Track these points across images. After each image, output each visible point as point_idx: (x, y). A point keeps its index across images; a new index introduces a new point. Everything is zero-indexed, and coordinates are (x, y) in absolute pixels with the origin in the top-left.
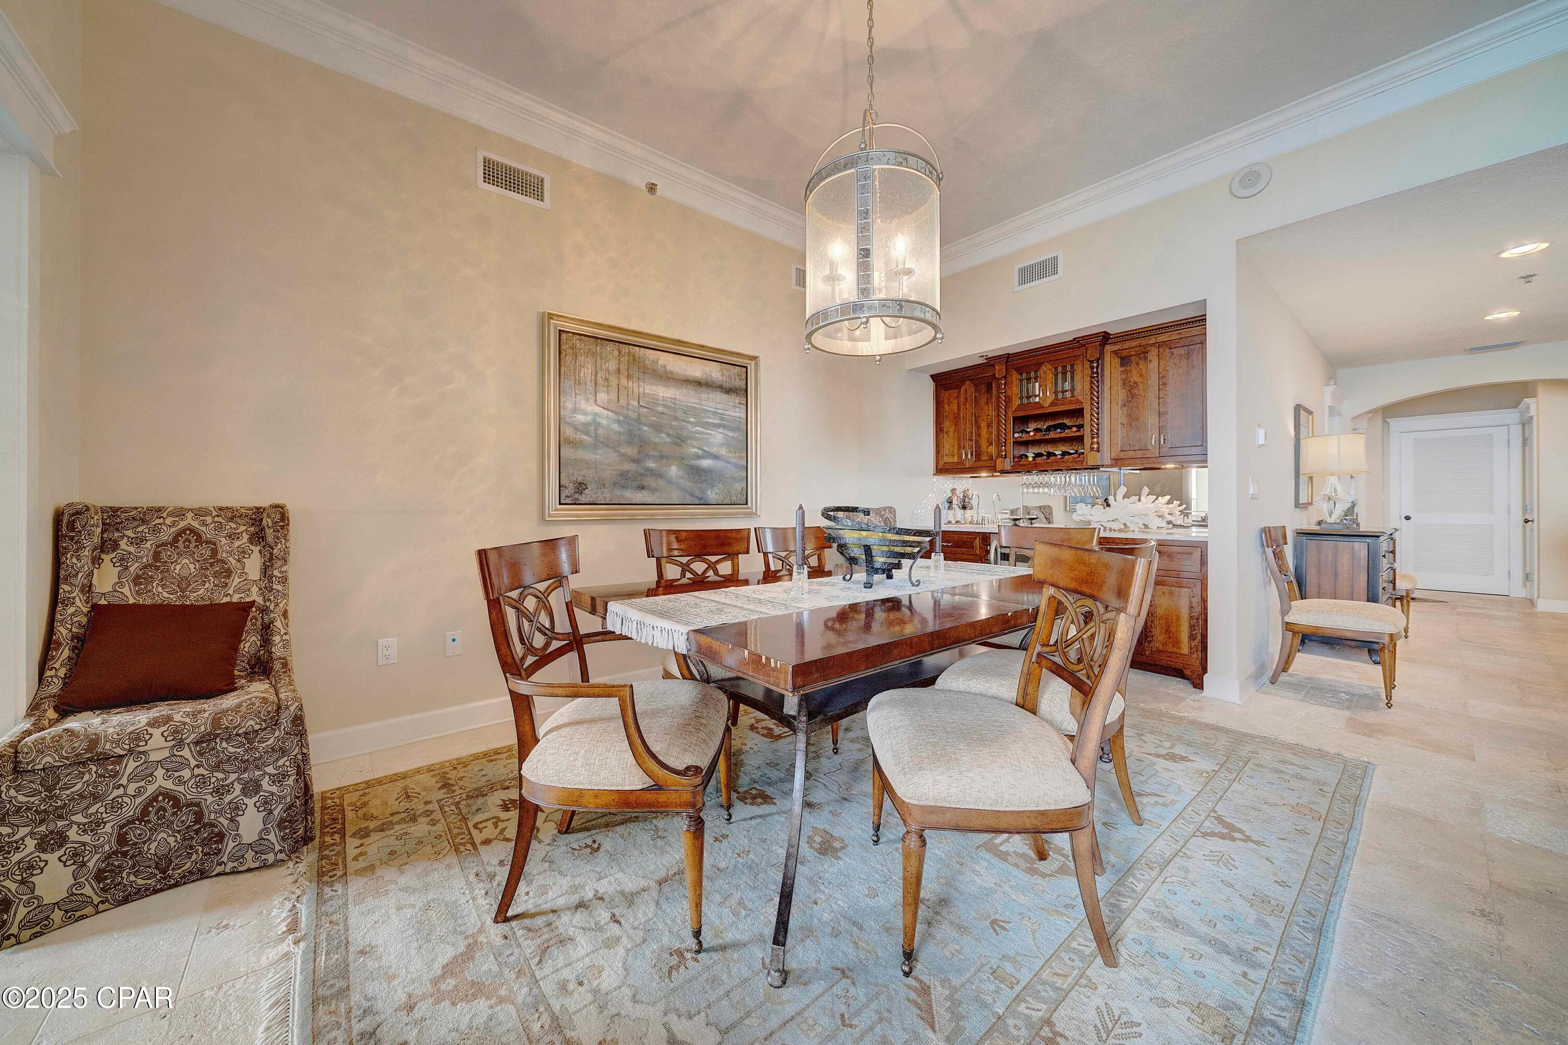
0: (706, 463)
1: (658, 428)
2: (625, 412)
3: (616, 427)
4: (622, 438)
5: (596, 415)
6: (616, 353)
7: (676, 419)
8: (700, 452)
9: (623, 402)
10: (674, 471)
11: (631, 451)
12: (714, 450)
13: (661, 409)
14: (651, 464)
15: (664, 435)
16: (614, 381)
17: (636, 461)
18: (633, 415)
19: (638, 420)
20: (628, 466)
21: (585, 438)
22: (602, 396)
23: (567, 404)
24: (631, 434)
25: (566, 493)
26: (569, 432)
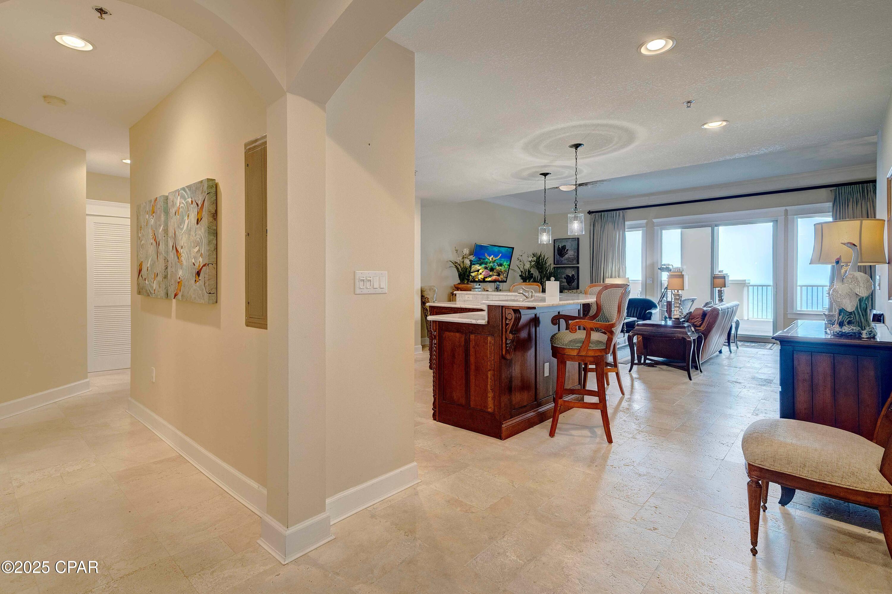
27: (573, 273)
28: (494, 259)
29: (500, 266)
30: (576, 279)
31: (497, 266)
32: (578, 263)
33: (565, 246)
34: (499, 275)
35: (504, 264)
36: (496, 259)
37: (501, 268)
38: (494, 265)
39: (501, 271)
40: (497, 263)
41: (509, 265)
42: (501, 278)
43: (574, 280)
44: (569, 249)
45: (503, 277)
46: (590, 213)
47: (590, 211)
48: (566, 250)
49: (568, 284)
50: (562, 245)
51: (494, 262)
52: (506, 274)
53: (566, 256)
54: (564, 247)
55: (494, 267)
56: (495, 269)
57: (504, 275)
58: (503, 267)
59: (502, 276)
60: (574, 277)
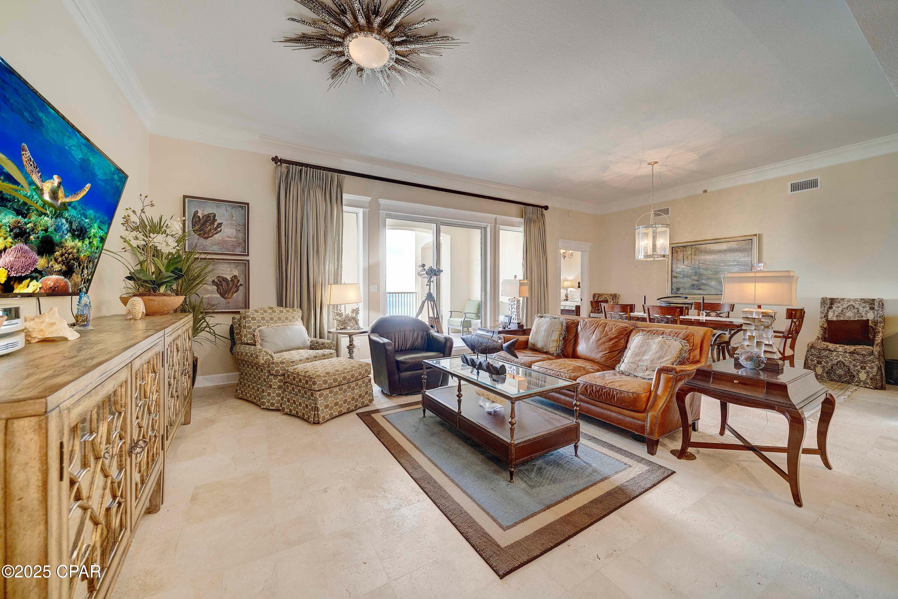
1: (706, 269)
2: (694, 266)
3: (690, 271)
4: (693, 274)
5: (684, 268)
6: (690, 249)
7: (715, 265)
9: (693, 263)
10: (712, 283)
11: (696, 278)
13: (708, 263)
14: (704, 281)
15: (709, 272)
16: (690, 257)
17: (698, 281)
18: (697, 266)
19: (699, 268)
20: (696, 283)
21: (680, 275)
22: (686, 263)
23: (674, 266)
24: (696, 273)
25: (674, 291)
26: (674, 274)
27: (236, 273)
28: (62, 199)
29: (78, 236)
30: (241, 285)
31: (68, 236)
32: (248, 255)
33: (215, 215)
34: (68, 273)
35: (93, 231)
36: (70, 204)
37: (80, 244)
38: (57, 229)
39: (77, 259)
40: (71, 223)
41: (103, 240)
42: (75, 285)
43: (237, 287)
44: (225, 223)
45: (79, 280)
46: (275, 160)
47: (276, 157)
48: (216, 224)
49: (222, 295)
50: (206, 213)
51: (60, 215)
52: (90, 270)
53: (216, 236)
54: (210, 219)
55: (56, 238)
56: (61, 245)
57: (85, 271)
58: (87, 242)
59: (76, 278)
60: (239, 281)
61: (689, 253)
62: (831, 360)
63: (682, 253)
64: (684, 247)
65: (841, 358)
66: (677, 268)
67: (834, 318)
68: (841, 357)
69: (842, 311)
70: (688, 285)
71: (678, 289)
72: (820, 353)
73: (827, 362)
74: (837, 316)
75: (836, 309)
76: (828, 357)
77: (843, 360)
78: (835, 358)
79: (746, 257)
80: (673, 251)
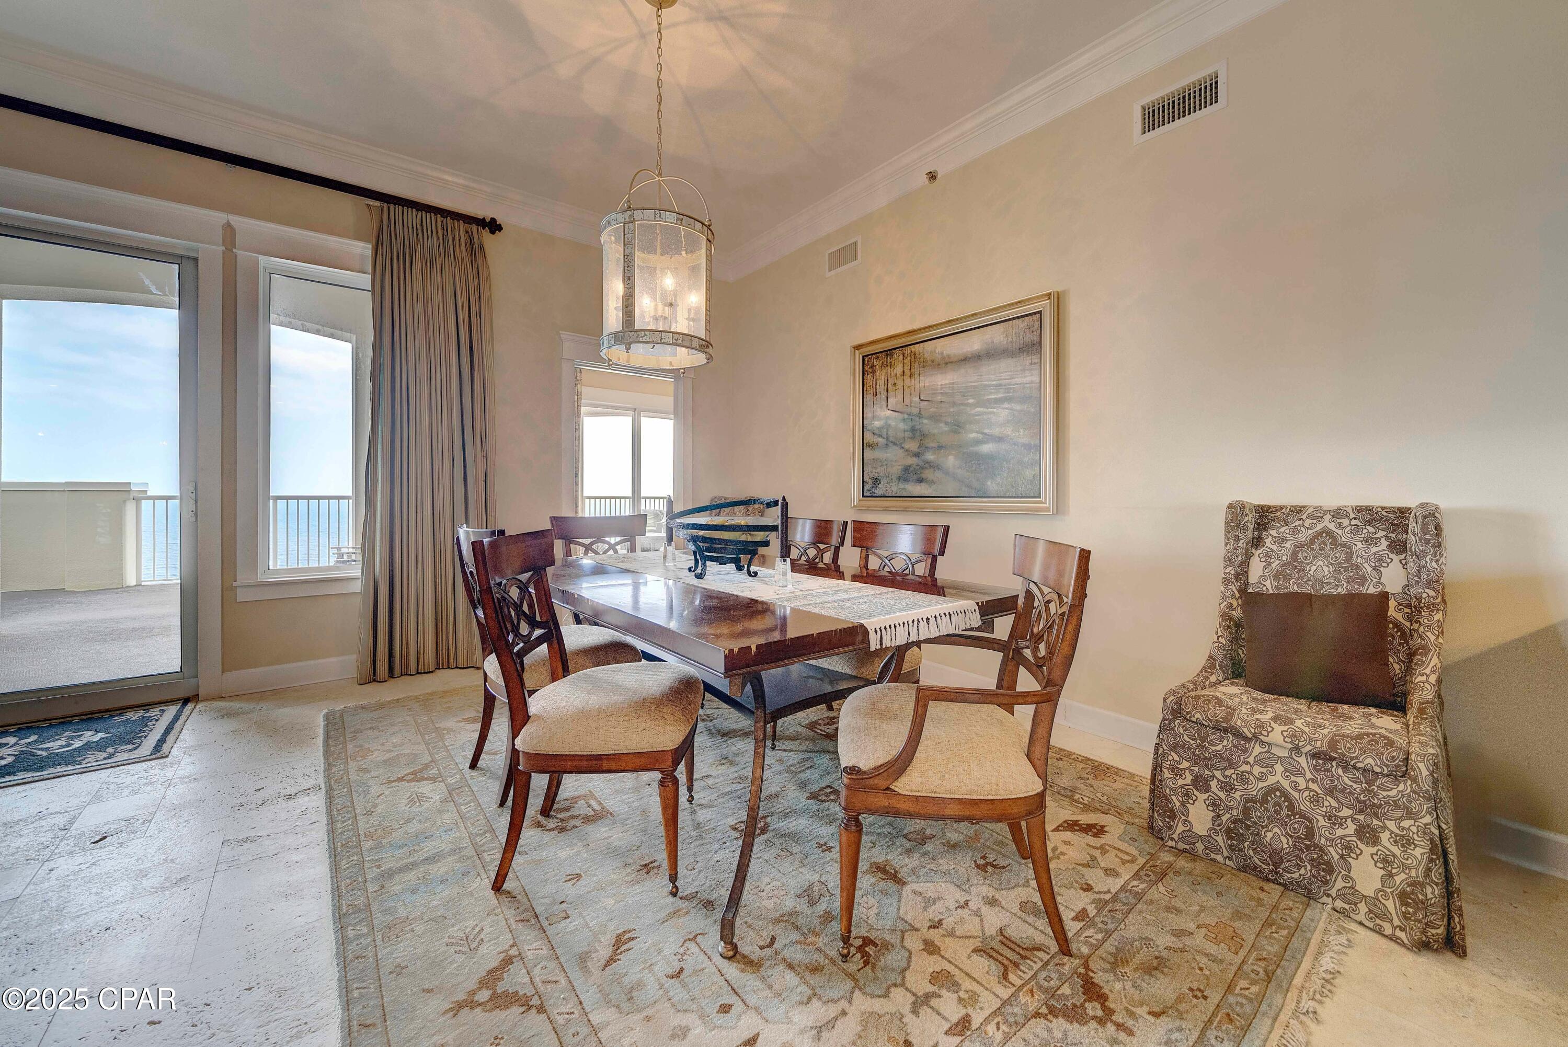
0: (986, 448)
1: (935, 418)
2: (909, 410)
3: (902, 426)
4: (907, 434)
5: (888, 418)
6: (901, 356)
7: (954, 404)
8: (980, 436)
9: (907, 401)
10: (951, 461)
11: (913, 446)
12: (996, 431)
13: (939, 398)
14: (930, 456)
15: (942, 425)
16: (900, 383)
17: (917, 455)
18: (915, 411)
19: (920, 415)
20: (912, 461)
21: (880, 440)
22: (892, 400)
23: (869, 415)
24: (913, 430)
25: (867, 487)
26: (869, 437)
61: (899, 370)
62: (1243, 778)
63: (884, 372)
64: (889, 352)
65: (1278, 777)
66: (873, 418)
67: (1268, 584)
68: (1279, 768)
69: (1295, 555)
70: (896, 469)
71: (876, 481)
72: (1203, 739)
73: (1228, 787)
74: (1276, 576)
75: (1274, 547)
76: (1232, 765)
77: (1286, 784)
78: (1257, 770)
79: (1027, 373)
80: (866, 368)
